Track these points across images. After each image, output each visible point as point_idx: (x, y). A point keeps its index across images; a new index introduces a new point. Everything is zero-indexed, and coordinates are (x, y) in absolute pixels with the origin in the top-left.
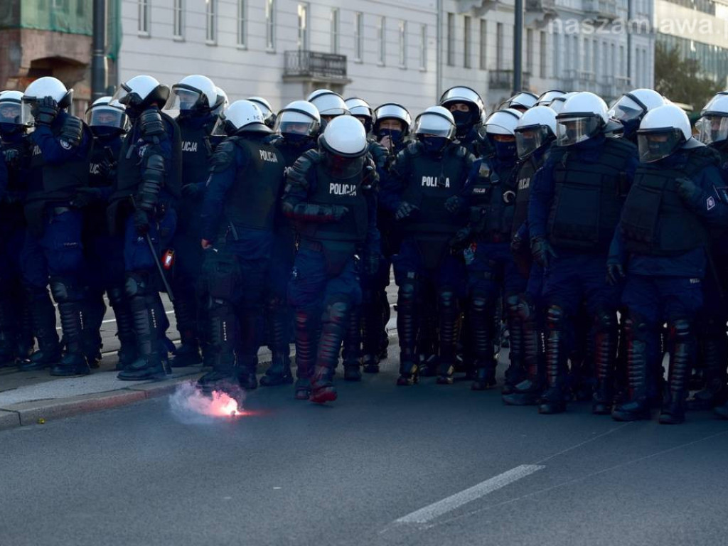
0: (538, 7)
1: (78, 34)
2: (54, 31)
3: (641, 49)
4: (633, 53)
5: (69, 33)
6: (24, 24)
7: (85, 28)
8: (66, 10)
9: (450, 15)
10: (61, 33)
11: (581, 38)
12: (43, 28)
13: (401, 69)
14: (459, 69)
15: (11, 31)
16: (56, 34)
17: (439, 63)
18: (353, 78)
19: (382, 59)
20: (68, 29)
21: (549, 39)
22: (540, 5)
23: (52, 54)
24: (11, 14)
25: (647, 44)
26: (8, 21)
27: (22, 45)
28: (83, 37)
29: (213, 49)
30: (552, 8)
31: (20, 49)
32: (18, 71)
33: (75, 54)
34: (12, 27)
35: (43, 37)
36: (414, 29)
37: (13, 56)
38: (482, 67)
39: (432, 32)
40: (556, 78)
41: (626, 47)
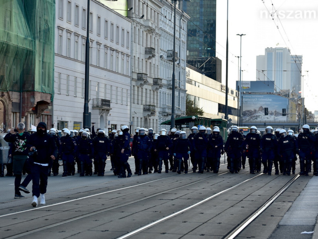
0: (157, 83)
1: (48, 93)
2: (42, 92)
3: (182, 97)
4: (180, 99)
5: (46, 93)
6: (35, 90)
7: (49, 91)
8: (45, 86)
9: (134, 86)
10: (44, 93)
11: (167, 94)
12: (40, 91)
13: (121, 104)
14: (136, 104)
15: (31, 92)
16: (43, 93)
17: (131, 103)
18: (112, 108)
19: (122, 102)
20: (46, 92)
21: (159, 94)
22: (158, 83)
23: (41, 100)
24: (31, 87)
25: (184, 96)
26: (30, 89)
27: (35, 97)
28: (49, 94)
29: (75, 98)
30: (161, 84)
31: (34, 98)
32: (33, 105)
33: (47, 100)
34: (32, 91)
35: (40, 94)
36: (125, 91)
37: (32, 100)
38: (142, 104)
39: (129, 92)
40: (160, 107)
41: (178, 97)
